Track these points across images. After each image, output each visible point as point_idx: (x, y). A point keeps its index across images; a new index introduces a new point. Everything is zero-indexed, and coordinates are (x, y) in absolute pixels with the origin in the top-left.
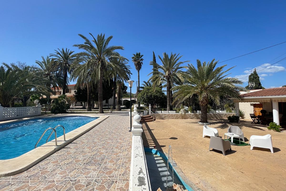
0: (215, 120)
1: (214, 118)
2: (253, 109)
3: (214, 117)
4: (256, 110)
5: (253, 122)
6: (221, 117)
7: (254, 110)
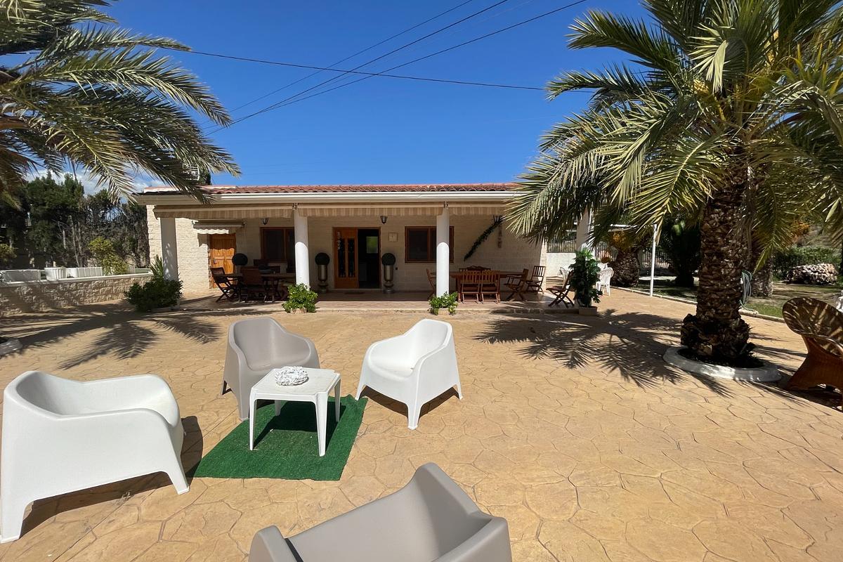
0: (46, 318)
1: (34, 308)
2: (207, 255)
3: (33, 304)
4: (216, 258)
5: (222, 296)
6: (77, 299)
7: (209, 258)
